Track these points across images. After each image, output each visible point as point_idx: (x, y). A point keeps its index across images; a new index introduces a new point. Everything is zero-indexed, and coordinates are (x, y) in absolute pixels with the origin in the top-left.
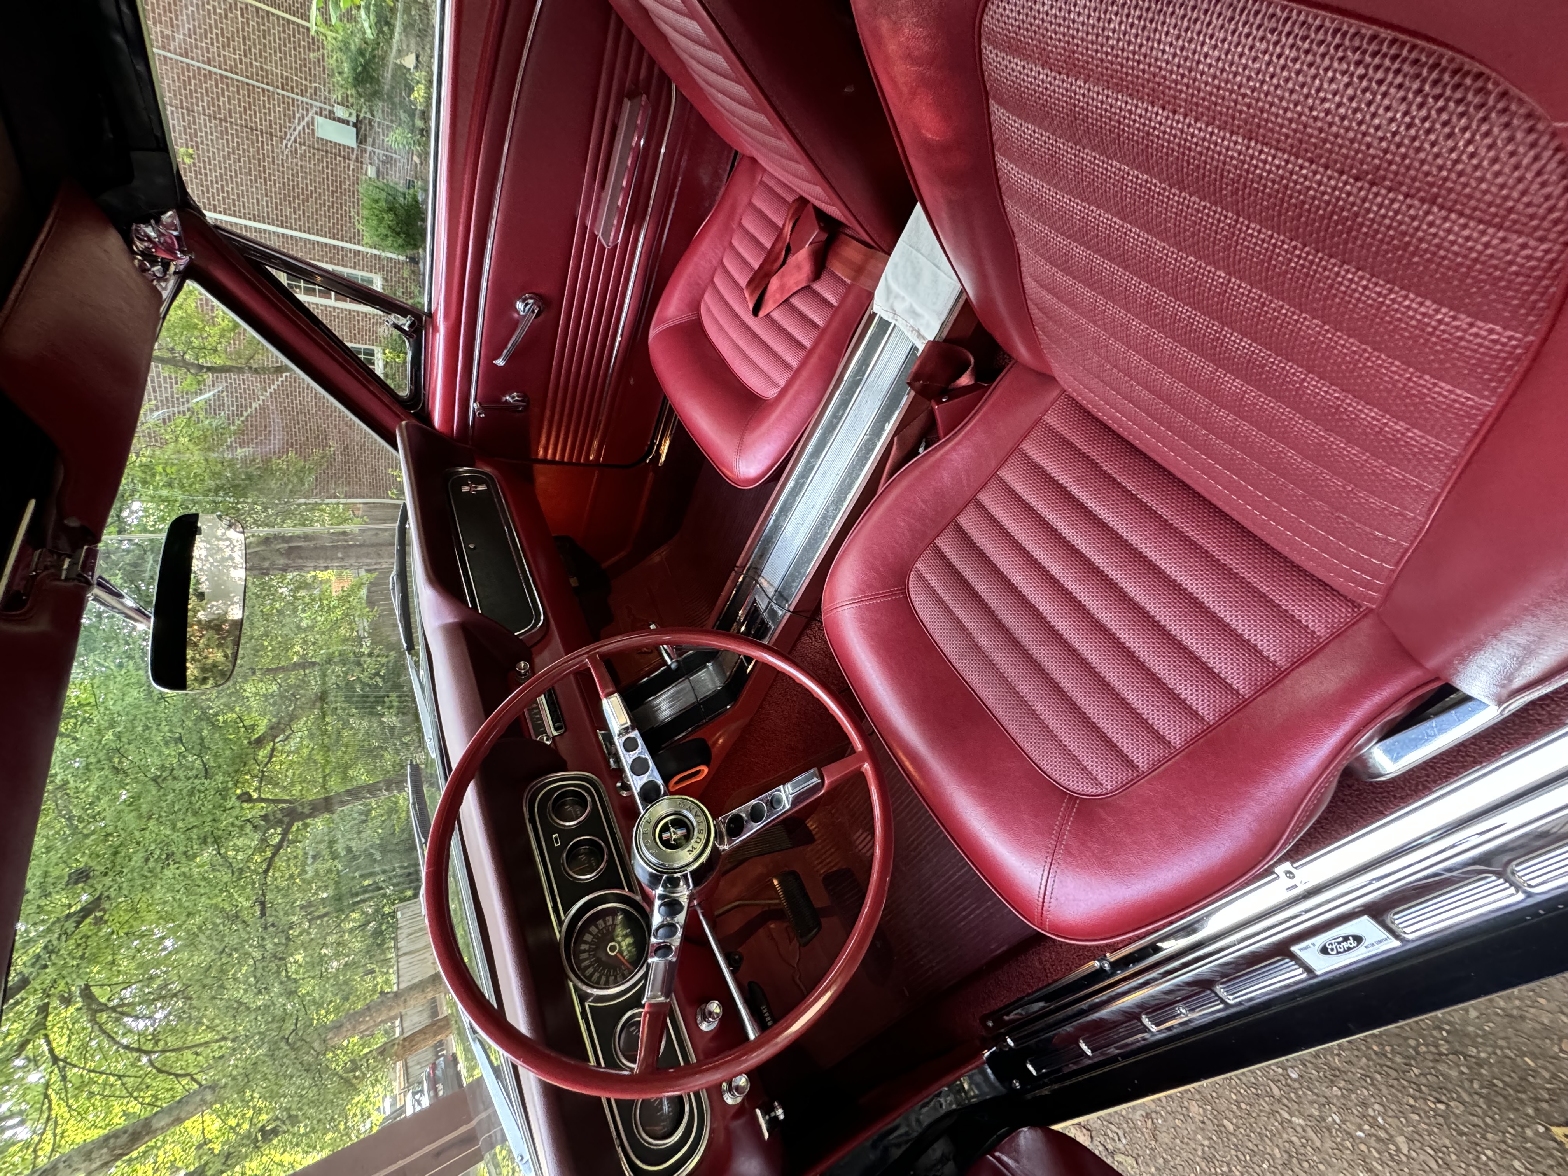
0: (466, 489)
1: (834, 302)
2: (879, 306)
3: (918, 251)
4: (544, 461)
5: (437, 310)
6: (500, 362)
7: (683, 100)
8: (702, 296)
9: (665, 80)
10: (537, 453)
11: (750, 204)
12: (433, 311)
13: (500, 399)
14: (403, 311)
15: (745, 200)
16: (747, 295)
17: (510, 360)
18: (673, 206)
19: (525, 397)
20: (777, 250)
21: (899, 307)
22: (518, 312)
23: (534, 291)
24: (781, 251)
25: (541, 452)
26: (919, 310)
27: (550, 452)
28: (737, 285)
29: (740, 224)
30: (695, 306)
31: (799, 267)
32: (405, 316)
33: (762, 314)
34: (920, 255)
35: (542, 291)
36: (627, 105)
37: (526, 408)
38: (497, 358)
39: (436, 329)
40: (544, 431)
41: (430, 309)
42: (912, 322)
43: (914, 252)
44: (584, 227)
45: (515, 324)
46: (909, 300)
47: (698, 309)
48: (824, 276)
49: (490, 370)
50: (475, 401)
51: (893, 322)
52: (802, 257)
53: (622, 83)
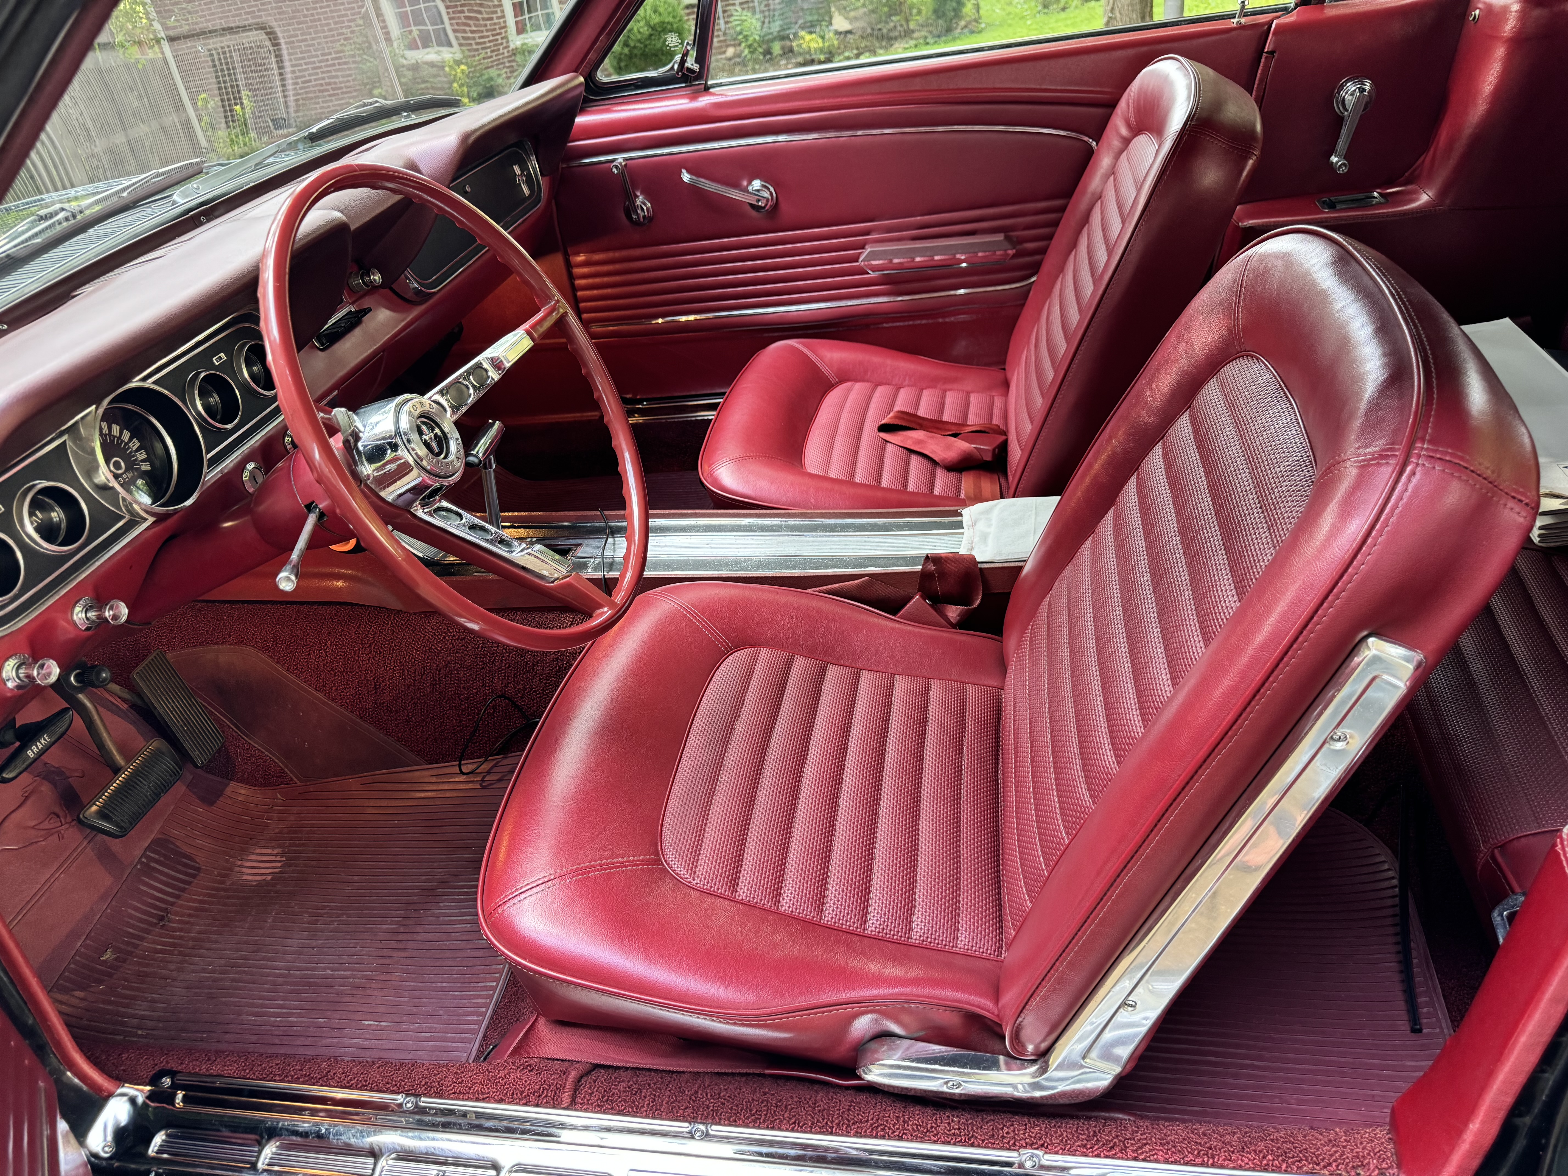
0: (517, 169)
1: (937, 492)
2: (969, 513)
3: (1036, 514)
4: (569, 266)
5: (714, 94)
6: (686, 177)
7: (1024, 296)
8: (856, 380)
9: (1035, 268)
10: (577, 254)
11: (968, 393)
12: (711, 90)
13: (637, 189)
14: (701, 59)
15: (969, 388)
16: (891, 414)
17: (691, 187)
18: (924, 322)
19: (649, 219)
20: (947, 427)
21: (981, 526)
22: (750, 183)
23: (780, 199)
24: (950, 430)
25: (581, 258)
26: (990, 540)
27: (585, 270)
28: (892, 406)
29: (945, 391)
30: (844, 377)
31: (949, 447)
32: (696, 62)
33: (883, 435)
34: (1033, 517)
35: (784, 206)
36: (1000, 237)
37: (637, 223)
38: (689, 172)
39: (694, 97)
40: (610, 255)
41: (713, 86)
42: (976, 540)
43: (1034, 512)
44: (867, 232)
45: (736, 185)
46: (992, 530)
47: (842, 381)
48: (953, 476)
49: (674, 167)
50: (625, 159)
51: (965, 530)
52: (961, 446)
53: (1013, 228)
